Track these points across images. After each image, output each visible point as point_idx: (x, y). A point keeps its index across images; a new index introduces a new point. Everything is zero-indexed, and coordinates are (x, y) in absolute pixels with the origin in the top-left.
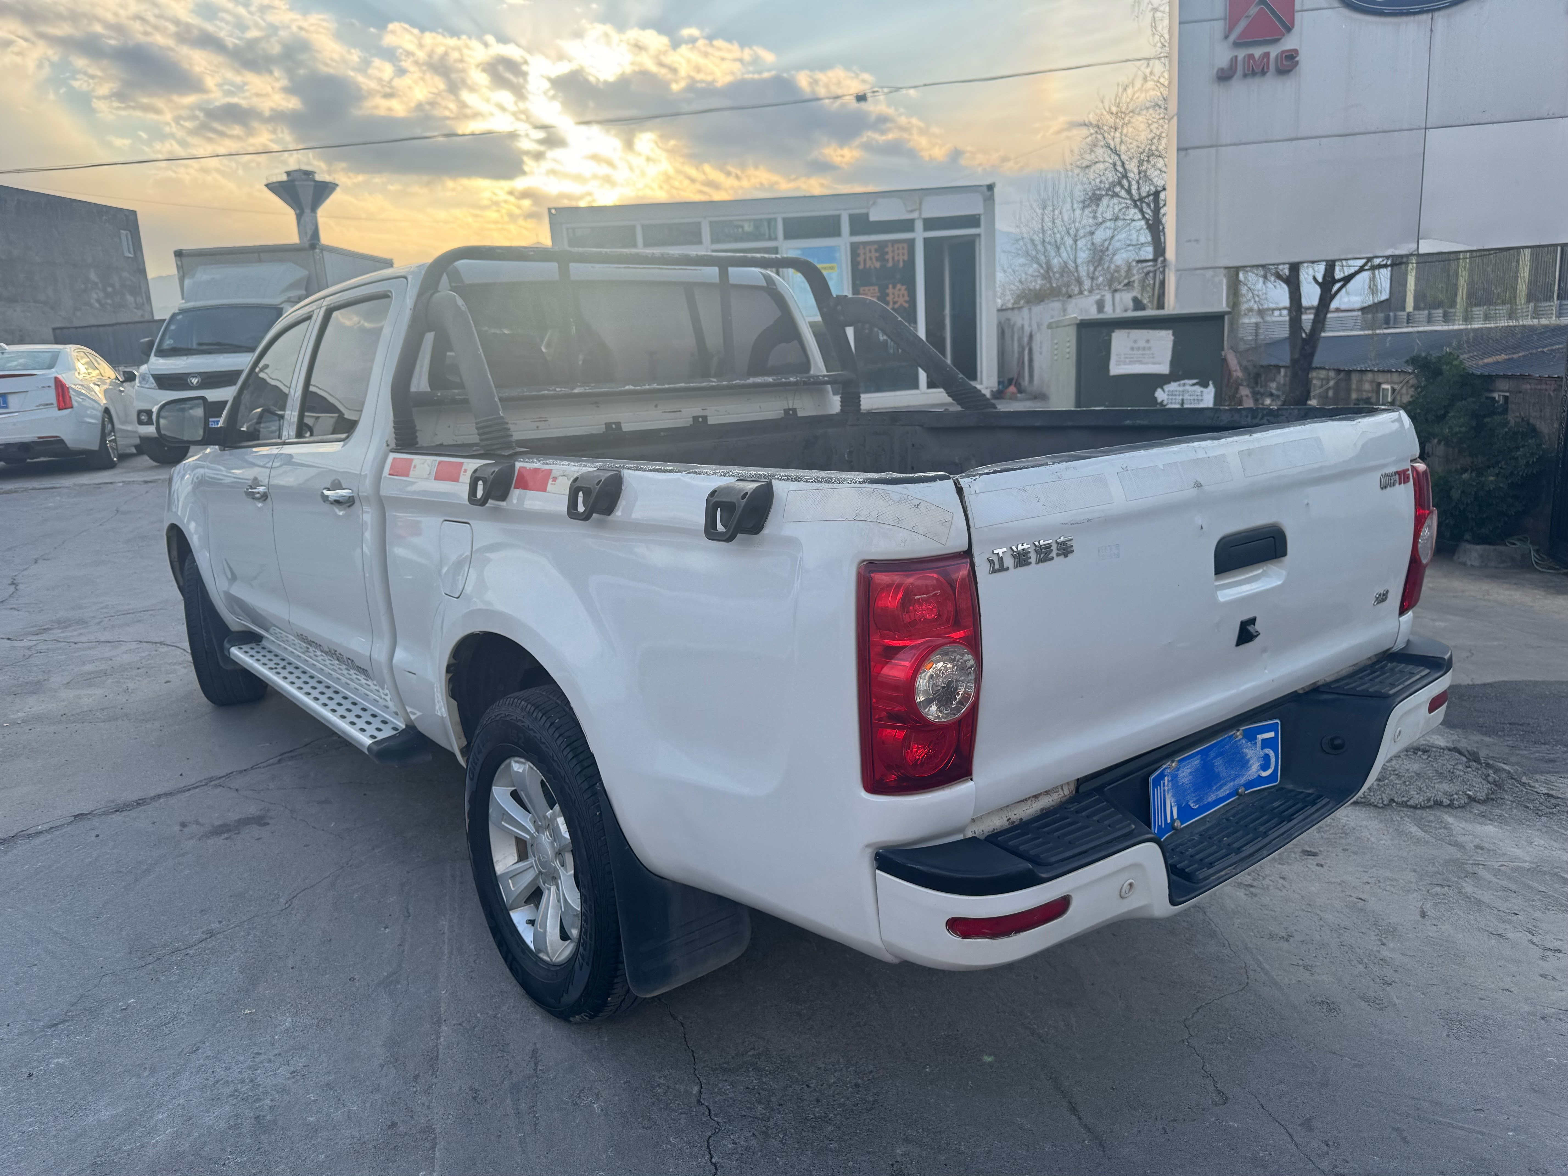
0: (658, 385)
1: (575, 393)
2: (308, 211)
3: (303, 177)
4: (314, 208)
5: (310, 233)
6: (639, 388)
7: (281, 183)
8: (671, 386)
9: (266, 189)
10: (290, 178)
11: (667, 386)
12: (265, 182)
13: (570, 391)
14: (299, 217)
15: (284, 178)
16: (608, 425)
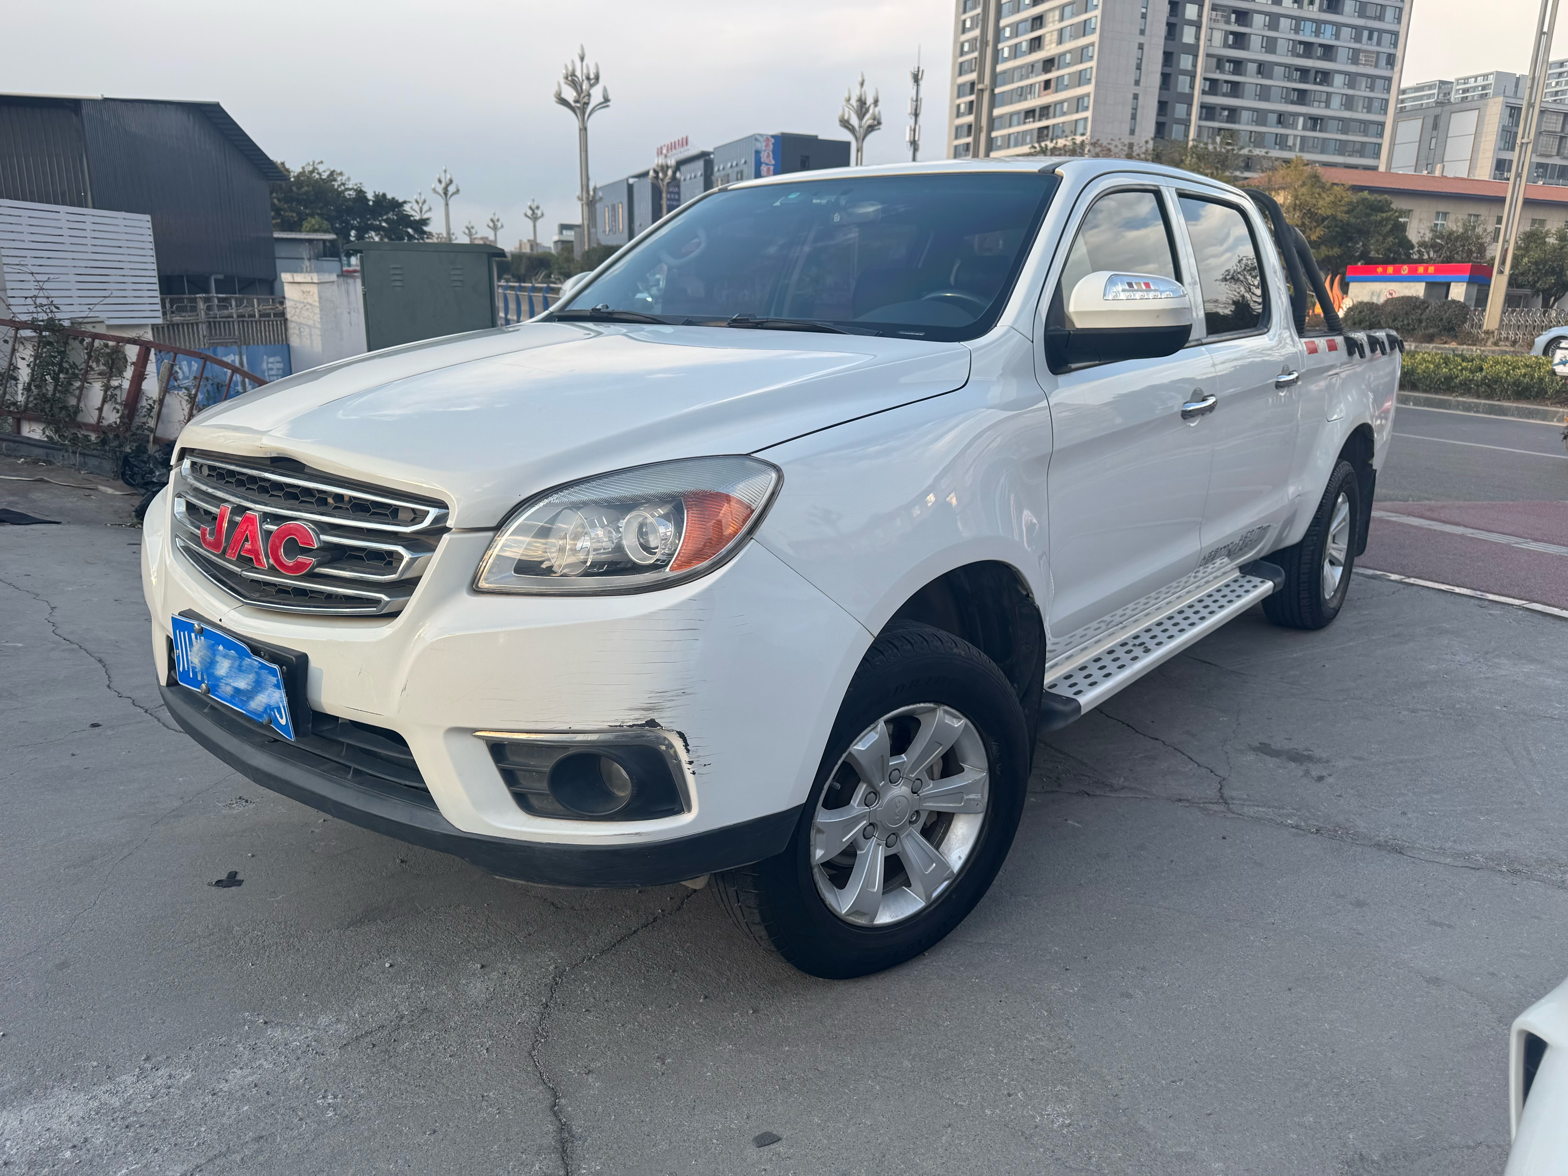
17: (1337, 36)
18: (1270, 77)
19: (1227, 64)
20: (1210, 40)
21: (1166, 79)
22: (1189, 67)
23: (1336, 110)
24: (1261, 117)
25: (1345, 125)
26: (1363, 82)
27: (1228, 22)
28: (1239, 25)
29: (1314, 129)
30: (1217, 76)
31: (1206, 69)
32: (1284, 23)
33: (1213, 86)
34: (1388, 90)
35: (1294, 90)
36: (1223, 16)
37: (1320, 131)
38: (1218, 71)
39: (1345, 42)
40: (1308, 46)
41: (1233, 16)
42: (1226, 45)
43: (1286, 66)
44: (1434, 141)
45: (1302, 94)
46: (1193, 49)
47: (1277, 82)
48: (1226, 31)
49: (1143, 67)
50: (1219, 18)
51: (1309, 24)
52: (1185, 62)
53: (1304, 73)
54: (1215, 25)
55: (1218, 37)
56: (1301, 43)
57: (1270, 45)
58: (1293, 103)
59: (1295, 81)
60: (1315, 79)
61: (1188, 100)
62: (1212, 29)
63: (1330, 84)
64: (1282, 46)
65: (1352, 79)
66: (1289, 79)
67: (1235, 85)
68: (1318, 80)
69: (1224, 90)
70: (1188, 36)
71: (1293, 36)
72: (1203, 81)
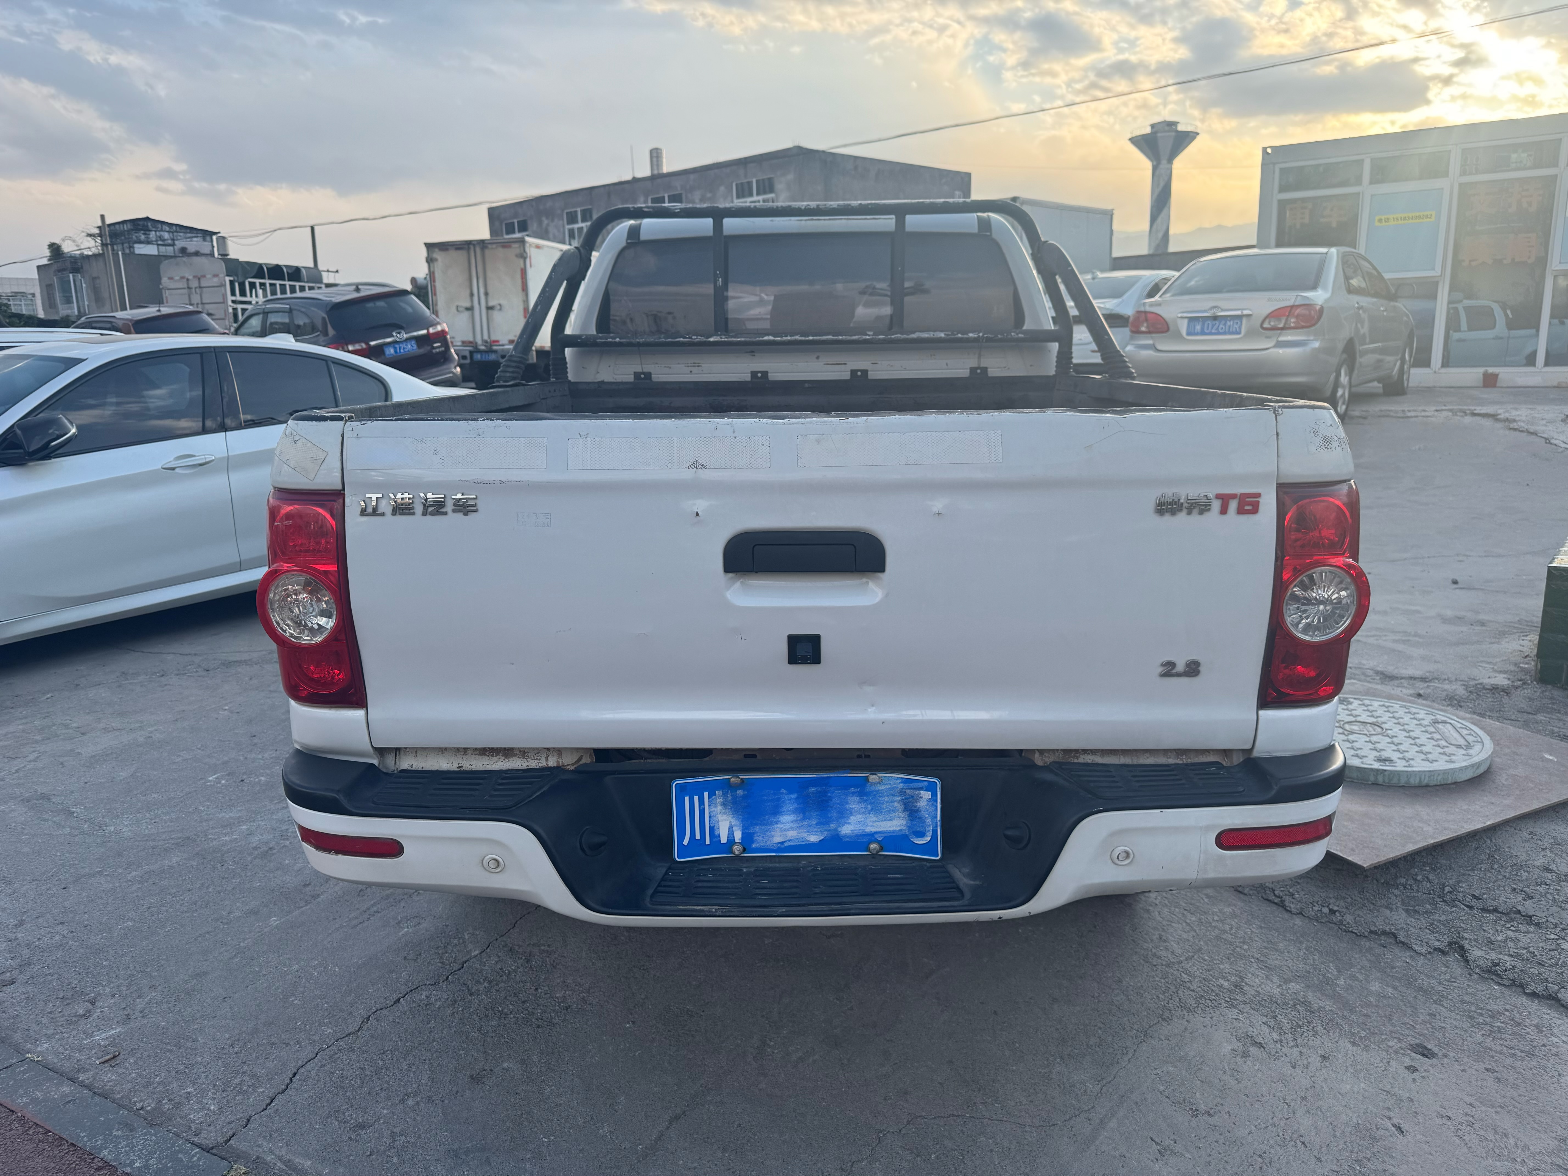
0: (801, 336)
1: (710, 342)
2: (1164, 162)
3: (1167, 128)
4: (1170, 160)
5: (1162, 184)
6: (779, 339)
7: (1144, 137)
8: (815, 338)
9: (1129, 143)
10: (1154, 130)
11: (811, 338)
12: (1129, 136)
13: (705, 340)
14: (1155, 169)
15: (1148, 130)
16: (754, 374)
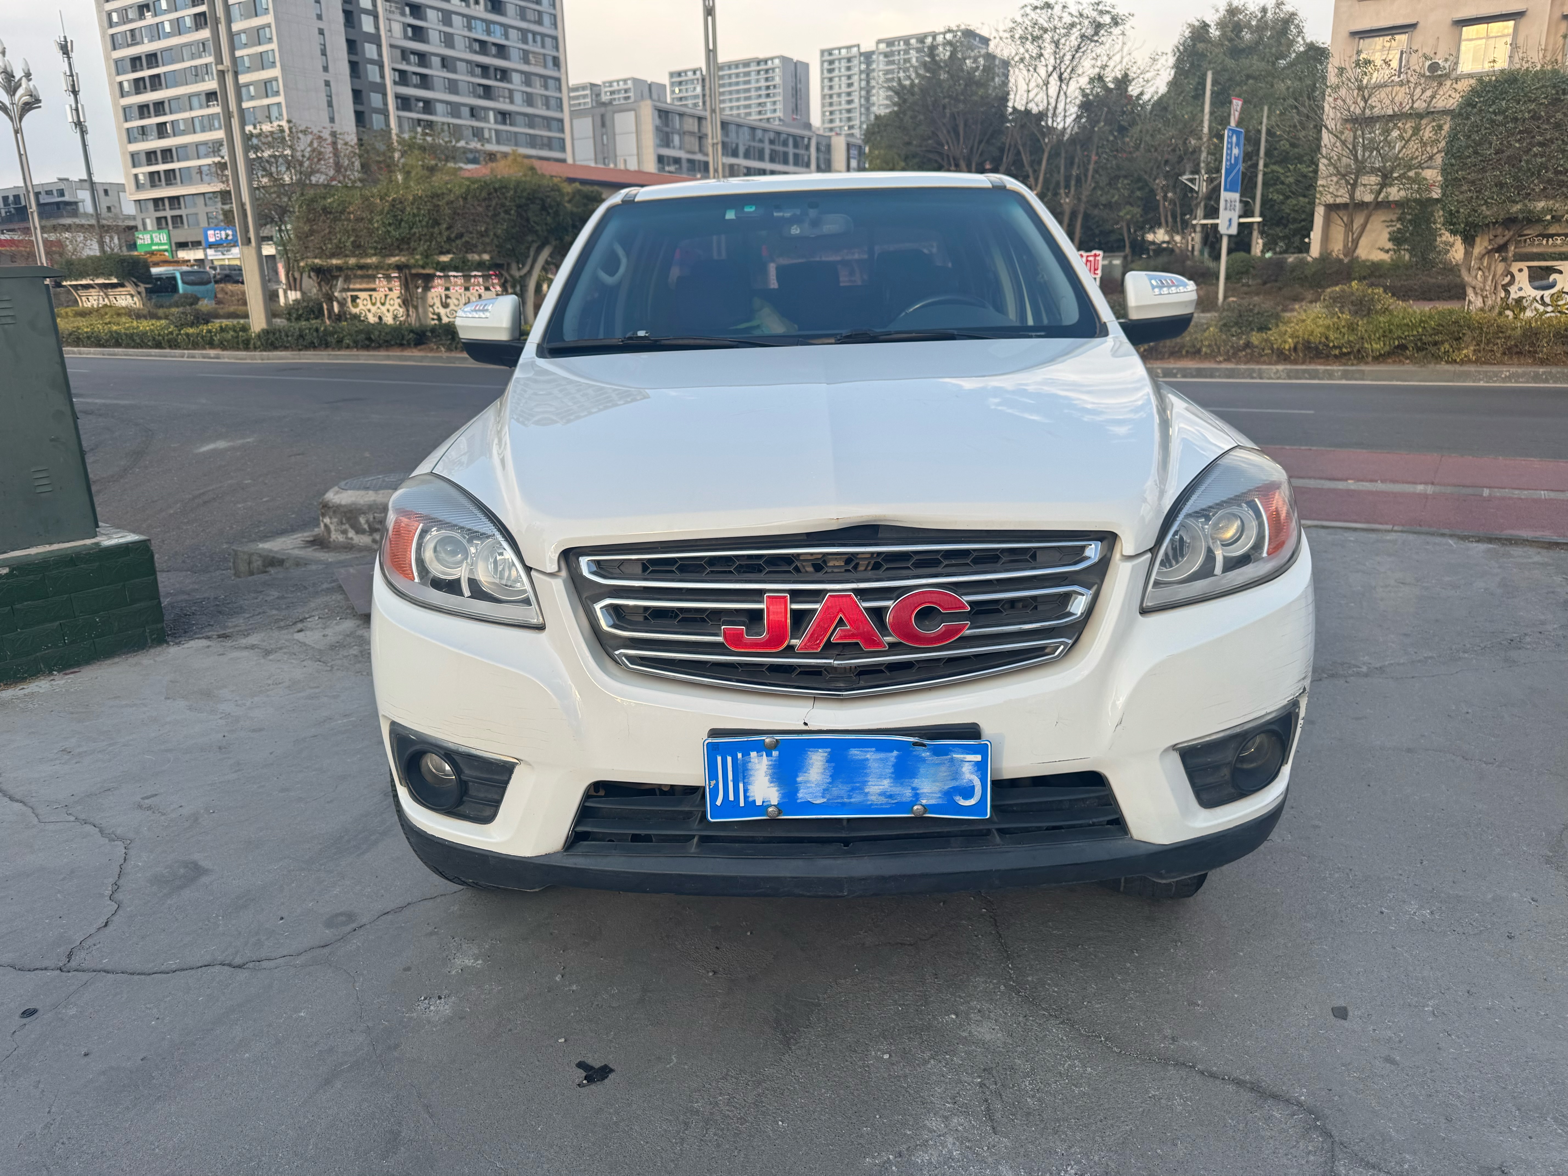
17: (506, 36)
18: (455, 71)
19: (412, 57)
20: (390, 31)
21: (355, 68)
22: (375, 57)
23: (518, 106)
24: (455, 110)
25: (531, 121)
26: (537, 82)
27: (403, 14)
28: (414, 18)
29: (504, 123)
30: (404, 67)
31: (393, 60)
32: (457, 20)
33: (403, 78)
34: (560, 89)
35: (480, 85)
36: (397, 8)
37: (511, 125)
38: (404, 62)
39: (513, 42)
40: (482, 43)
41: (407, 9)
42: (406, 37)
43: (468, 62)
44: (605, 137)
45: (487, 88)
46: (376, 39)
47: (462, 76)
48: (404, 23)
49: (328, 53)
50: (393, 9)
51: (479, 23)
52: (370, 50)
53: (485, 69)
54: (391, 16)
55: (397, 28)
56: (476, 40)
57: (448, 39)
58: (480, 97)
59: (477, 76)
60: (496, 76)
61: (381, 89)
62: (389, 20)
63: (510, 81)
64: (459, 42)
65: (528, 78)
66: (472, 74)
67: (423, 77)
68: (498, 77)
69: (414, 82)
70: (367, 24)
71: (467, 33)
72: (392, 72)
